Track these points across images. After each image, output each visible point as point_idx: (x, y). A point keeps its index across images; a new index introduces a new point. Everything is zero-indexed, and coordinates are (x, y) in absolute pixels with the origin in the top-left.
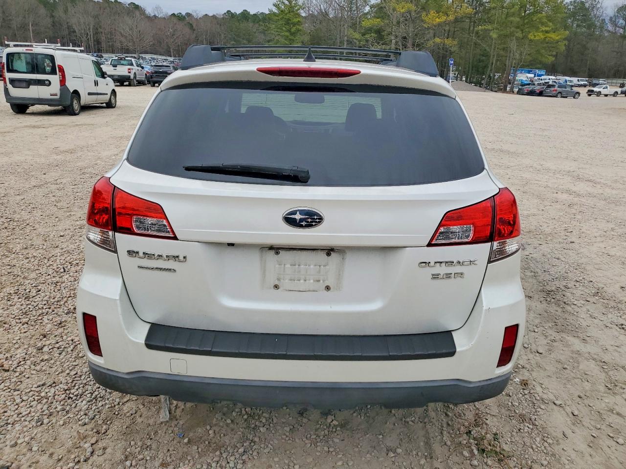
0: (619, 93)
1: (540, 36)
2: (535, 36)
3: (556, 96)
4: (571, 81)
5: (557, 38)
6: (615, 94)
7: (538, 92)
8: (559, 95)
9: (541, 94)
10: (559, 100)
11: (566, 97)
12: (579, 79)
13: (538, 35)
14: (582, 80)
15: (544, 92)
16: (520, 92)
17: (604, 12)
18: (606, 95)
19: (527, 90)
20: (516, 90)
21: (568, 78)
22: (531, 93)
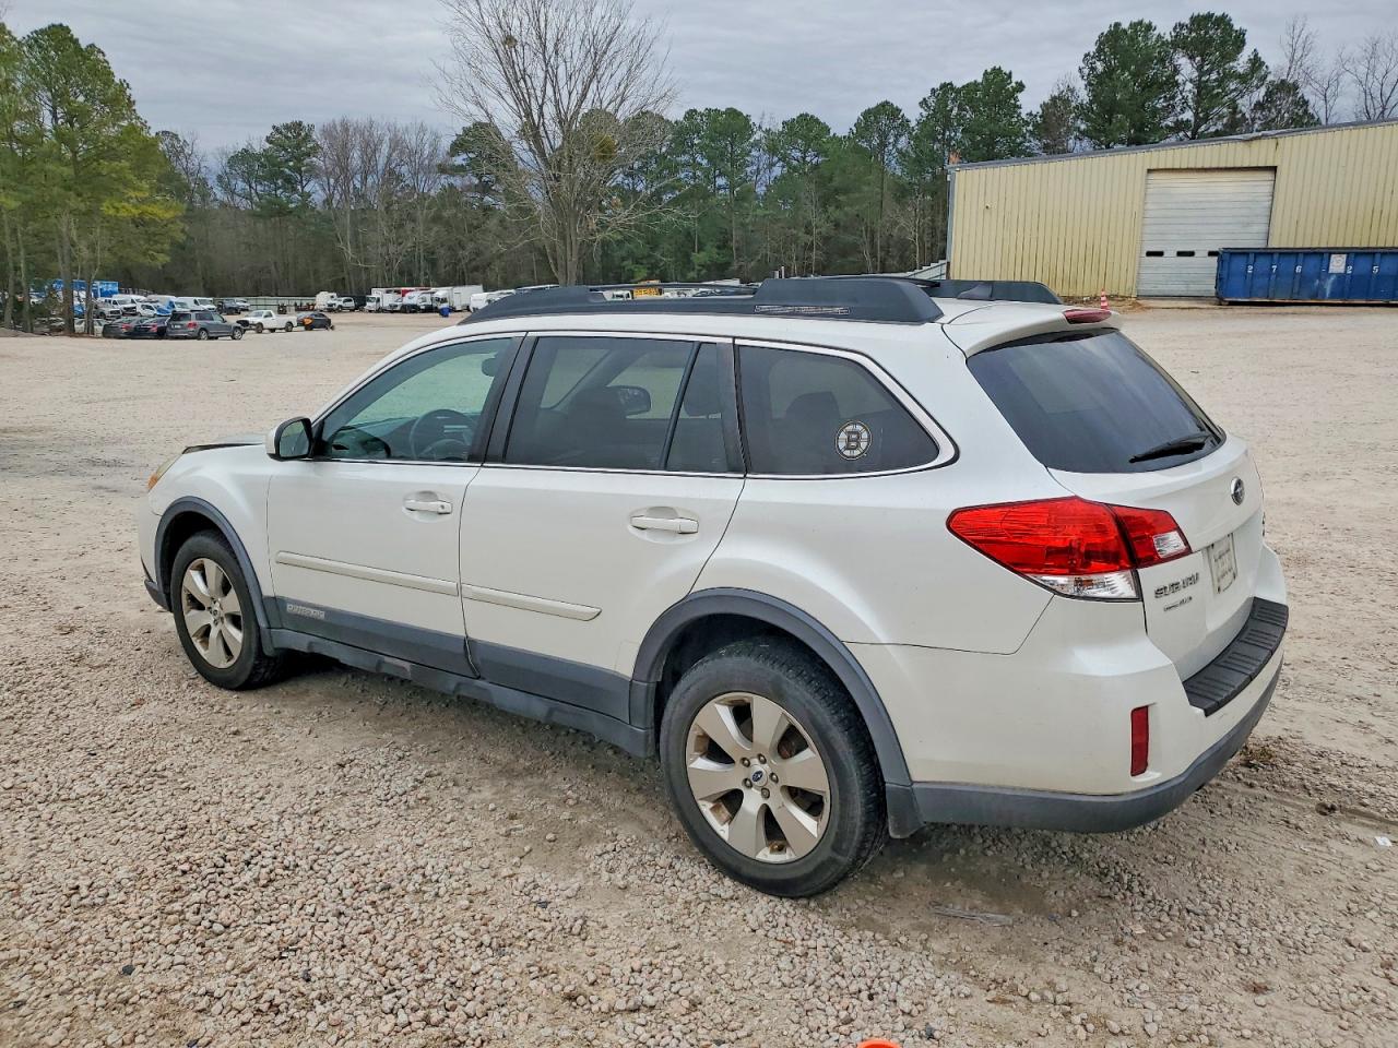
0: (295, 324)
1: (128, 210)
2: (117, 209)
3: (198, 337)
4: (182, 305)
5: (168, 215)
6: (289, 327)
7: (155, 330)
8: (204, 335)
9: (161, 334)
10: (204, 344)
11: (216, 338)
12: (197, 299)
13: (123, 207)
14: (204, 302)
15: (168, 330)
16: (108, 333)
17: (202, 165)
18: (273, 330)
19: (126, 328)
20: (99, 329)
21: (174, 299)
22: (138, 333)
